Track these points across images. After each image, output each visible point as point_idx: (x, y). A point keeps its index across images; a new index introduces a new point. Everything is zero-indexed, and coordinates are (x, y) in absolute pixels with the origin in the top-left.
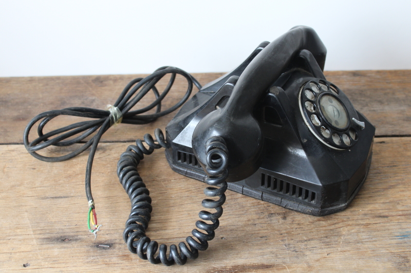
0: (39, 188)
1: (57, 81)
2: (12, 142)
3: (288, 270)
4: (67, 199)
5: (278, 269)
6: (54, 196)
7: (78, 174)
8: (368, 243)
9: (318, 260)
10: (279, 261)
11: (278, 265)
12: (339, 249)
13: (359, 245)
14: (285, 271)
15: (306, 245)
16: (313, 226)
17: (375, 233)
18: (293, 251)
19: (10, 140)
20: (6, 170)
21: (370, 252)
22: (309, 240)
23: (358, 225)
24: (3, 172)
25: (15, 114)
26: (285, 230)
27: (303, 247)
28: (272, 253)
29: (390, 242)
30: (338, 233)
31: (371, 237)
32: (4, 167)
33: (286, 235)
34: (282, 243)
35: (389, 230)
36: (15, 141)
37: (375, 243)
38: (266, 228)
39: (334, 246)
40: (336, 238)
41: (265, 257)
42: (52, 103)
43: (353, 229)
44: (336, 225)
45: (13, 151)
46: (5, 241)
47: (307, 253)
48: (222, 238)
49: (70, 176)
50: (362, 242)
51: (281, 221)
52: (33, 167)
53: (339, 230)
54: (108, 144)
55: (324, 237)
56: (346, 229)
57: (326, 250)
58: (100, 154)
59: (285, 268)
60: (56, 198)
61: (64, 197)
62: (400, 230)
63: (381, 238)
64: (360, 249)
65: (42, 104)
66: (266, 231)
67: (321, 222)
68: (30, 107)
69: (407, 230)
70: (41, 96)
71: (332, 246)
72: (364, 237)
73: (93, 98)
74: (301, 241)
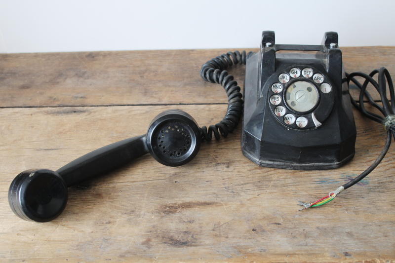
0: (36, 142)
1: (57, 57)
2: (17, 106)
3: (225, 207)
4: (56, 151)
5: (216, 206)
6: (47, 148)
7: (67, 132)
8: (292, 187)
9: (249, 200)
10: (219, 200)
11: (217, 203)
12: (268, 191)
13: (284, 188)
14: (222, 207)
15: (242, 188)
16: (250, 173)
17: (299, 179)
18: (231, 192)
19: (15, 104)
20: (10, 128)
21: (292, 194)
22: (245, 184)
23: (286, 173)
24: (8, 129)
25: (21, 83)
26: (227, 176)
27: (240, 189)
28: (213, 193)
29: (310, 186)
30: (269, 178)
31: (295, 182)
32: (9, 126)
33: (227, 180)
34: (223, 186)
35: (310, 176)
36: (20, 105)
37: (297, 186)
38: (212, 174)
39: (264, 188)
40: (267, 183)
41: (208, 196)
42: (51, 75)
43: (282, 176)
44: (269, 173)
45: (17, 113)
46: (6, 182)
47: (242, 194)
48: (176, 182)
49: (61, 133)
50: (287, 186)
51: (225, 169)
52: (32, 125)
53: (270, 176)
54: (93, 107)
55: (258, 182)
56: (276, 176)
57: (257, 191)
58: (86, 115)
59: (223, 205)
60: (48, 150)
61: (55, 149)
62: (320, 177)
63: (303, 183)
64: (285, 191)
65: (43, 76)
66: (212, 177)
67: (257, 170)
68: (33, 78)
69: (325, 177)
70: (43, 69)
71: (262, 188)
72: (290, 182)
73: (85, 70)
74: (239, 185)
